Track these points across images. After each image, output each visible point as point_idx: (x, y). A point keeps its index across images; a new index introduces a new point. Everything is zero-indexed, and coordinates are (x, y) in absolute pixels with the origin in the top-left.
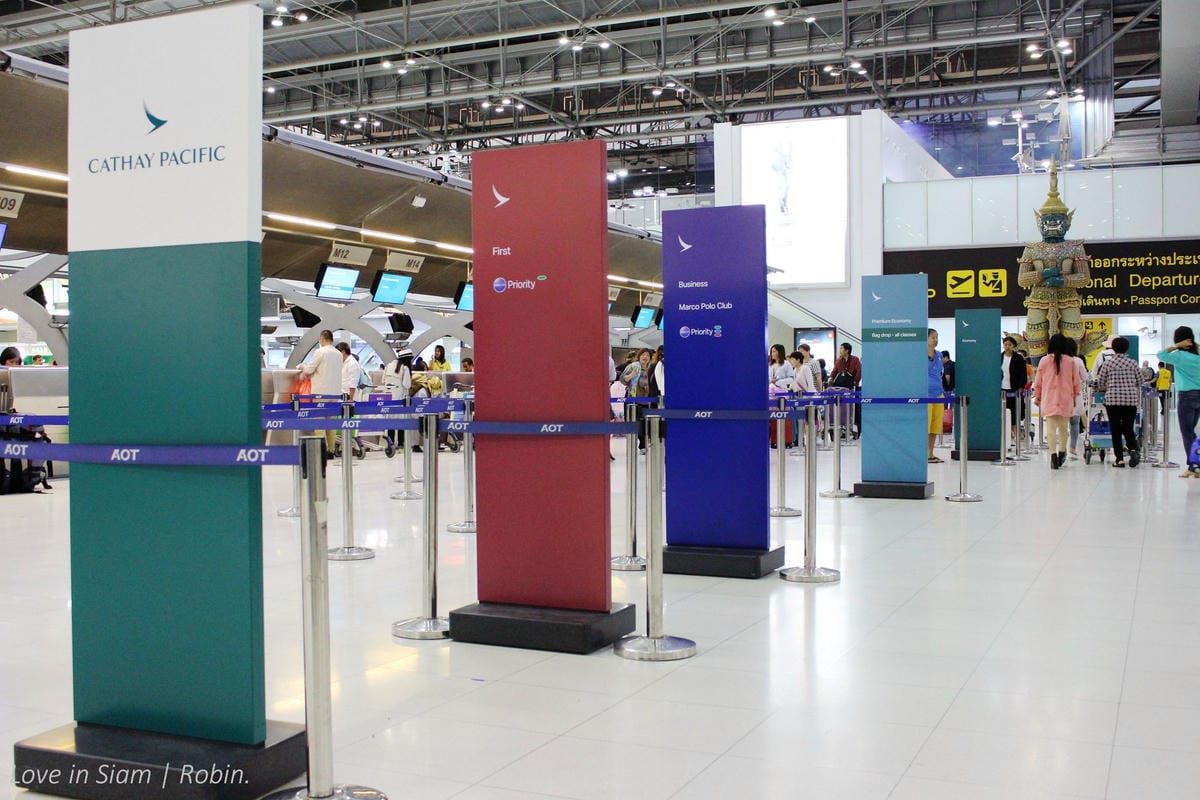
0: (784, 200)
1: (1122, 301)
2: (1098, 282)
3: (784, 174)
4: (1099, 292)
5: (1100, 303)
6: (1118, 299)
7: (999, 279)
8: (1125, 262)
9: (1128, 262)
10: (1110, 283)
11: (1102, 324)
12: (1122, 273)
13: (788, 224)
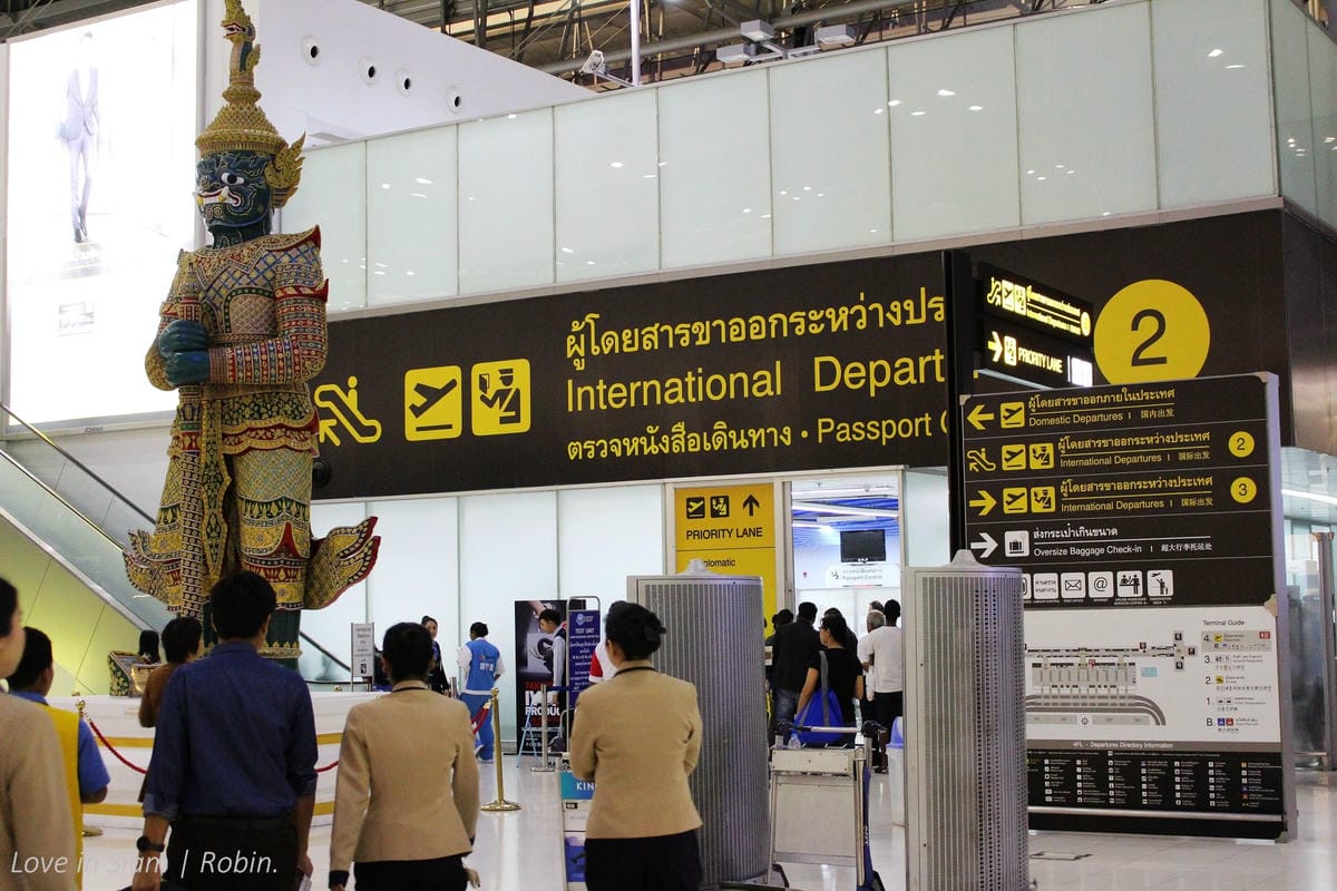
0: (82, 213)
1: (796, 435)
2: (739, 382)
3: (82, 149)
4: (741, 413)
5: (744, 443)
6: (787, 430)
7: (513, 387)
8: (804, 322)
9: (808, 322)
10: (767, 383)
11: (751, 501)
12: (794, 352)
13: (87, 272)
